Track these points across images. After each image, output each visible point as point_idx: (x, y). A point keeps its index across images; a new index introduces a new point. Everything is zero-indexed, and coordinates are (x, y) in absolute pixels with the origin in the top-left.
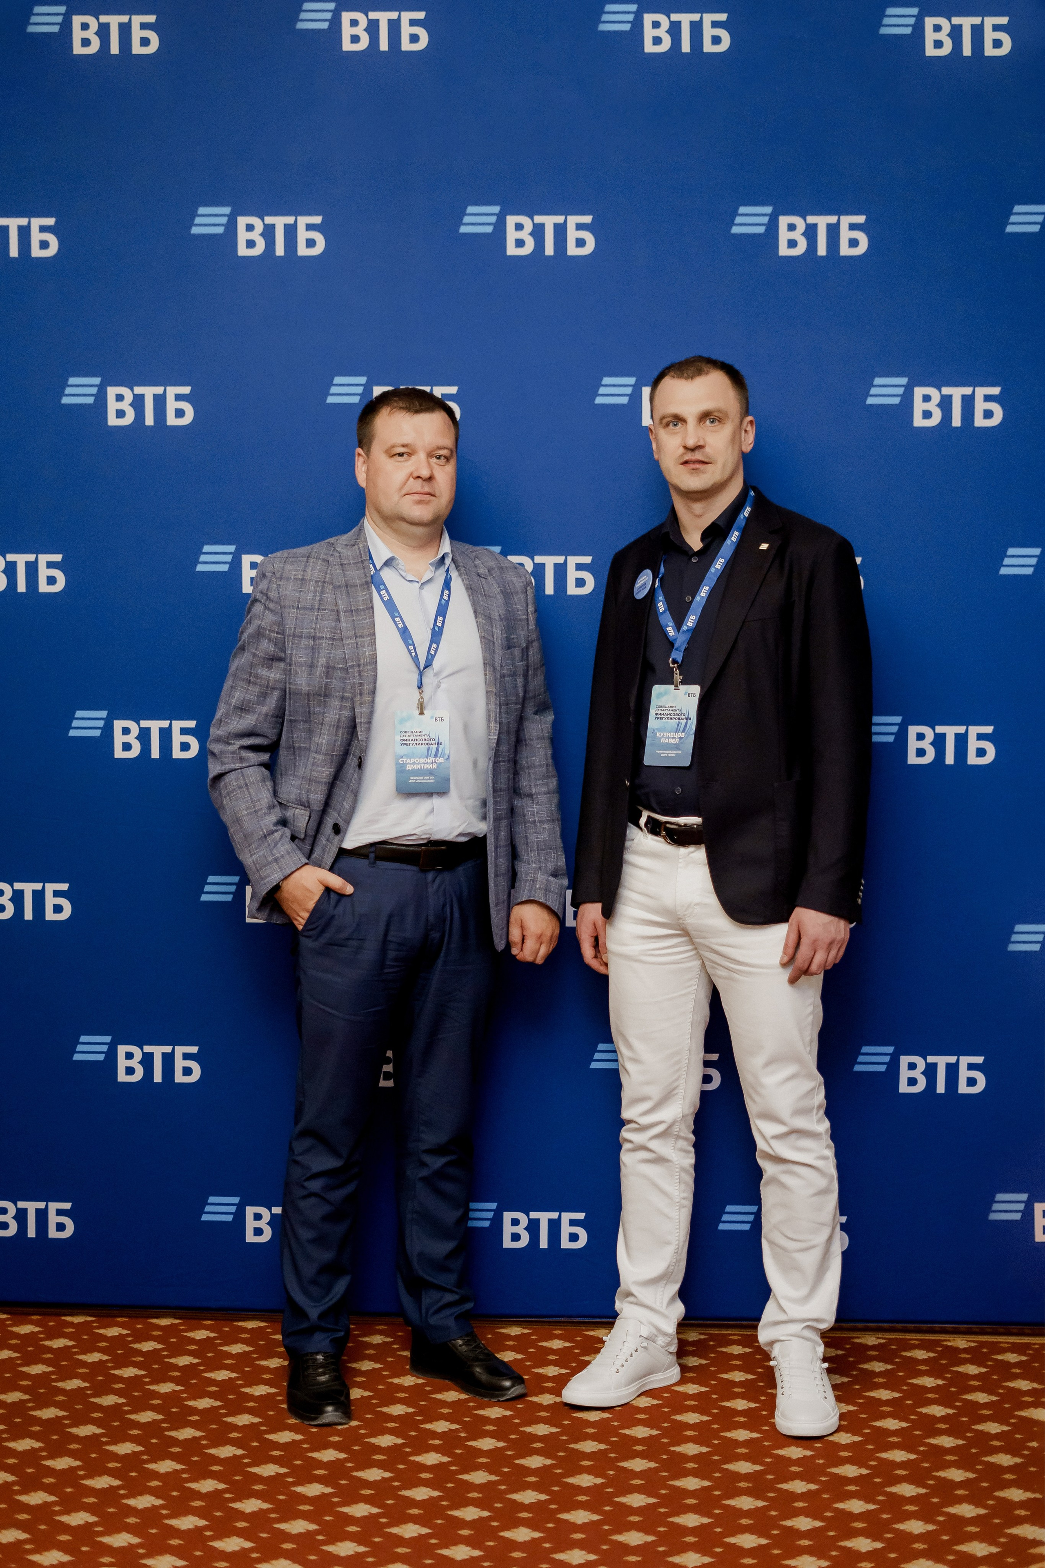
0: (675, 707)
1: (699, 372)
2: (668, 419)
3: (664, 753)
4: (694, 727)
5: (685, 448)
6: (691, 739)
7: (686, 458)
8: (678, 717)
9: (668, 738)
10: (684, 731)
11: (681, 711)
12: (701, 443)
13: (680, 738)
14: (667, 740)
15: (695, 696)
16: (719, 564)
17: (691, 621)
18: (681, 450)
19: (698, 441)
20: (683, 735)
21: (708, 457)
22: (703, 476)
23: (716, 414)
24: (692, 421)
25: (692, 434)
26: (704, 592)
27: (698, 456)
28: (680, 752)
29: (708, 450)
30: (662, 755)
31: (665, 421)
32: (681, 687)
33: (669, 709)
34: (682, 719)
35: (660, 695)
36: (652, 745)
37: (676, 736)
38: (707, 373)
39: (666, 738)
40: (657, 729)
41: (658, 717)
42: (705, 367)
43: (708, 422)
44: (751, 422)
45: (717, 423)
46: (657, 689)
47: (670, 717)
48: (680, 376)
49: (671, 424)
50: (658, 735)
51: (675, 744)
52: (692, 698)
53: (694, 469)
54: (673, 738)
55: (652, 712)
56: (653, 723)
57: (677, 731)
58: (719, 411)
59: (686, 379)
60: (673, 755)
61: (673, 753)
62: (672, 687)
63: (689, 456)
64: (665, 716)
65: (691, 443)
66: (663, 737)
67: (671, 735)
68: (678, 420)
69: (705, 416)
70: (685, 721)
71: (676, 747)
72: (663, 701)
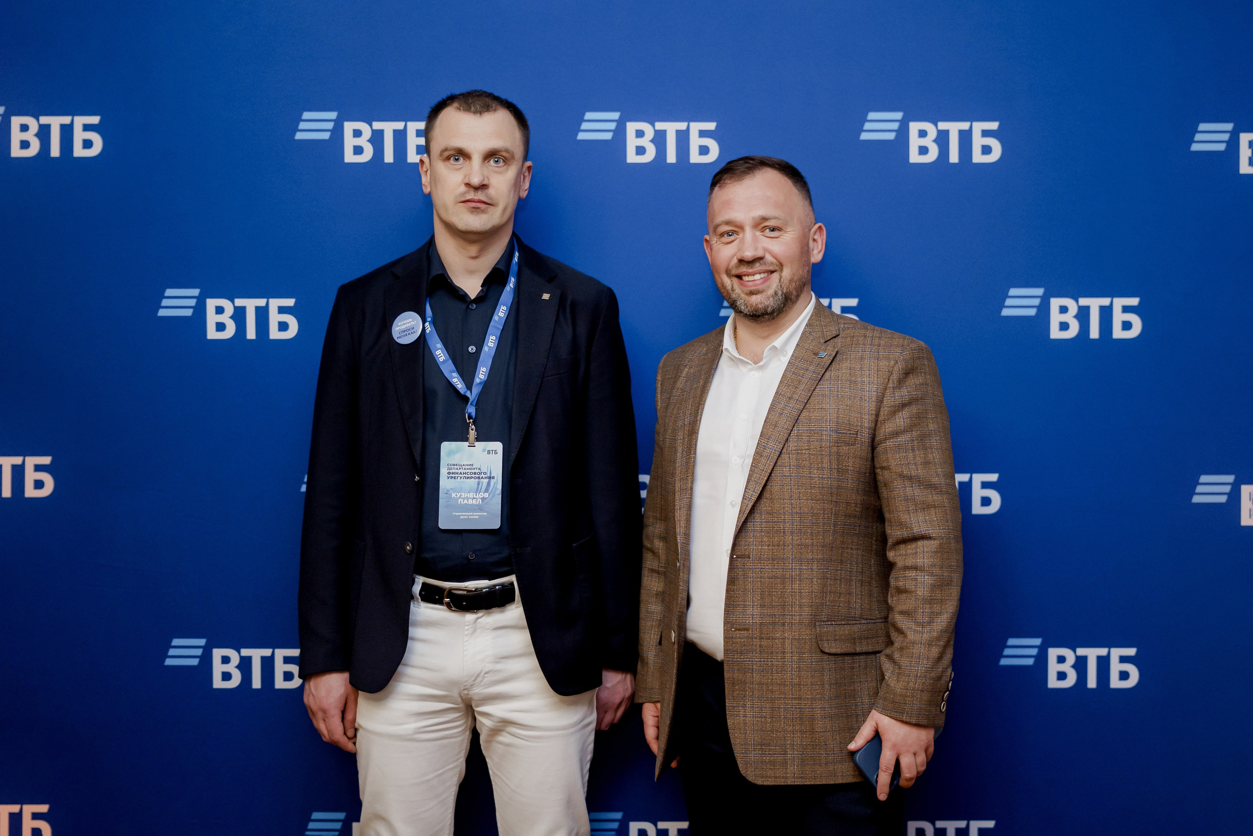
0: (472, 465)
1: (487, 108)
2: (451, 152)
3: (463, 515)
4: (500, 486)
5: (468, 185)
6: (498, 499)
7: (468, 197)
8: (477, 476)
9: (468, 499)
10: (486, 490)
11: (479, 469)
12: (485, 182)
13: (483, 499)
14: (466, 501)
15: (496, 453)
16: (502, 312)
17: (482, 373)
18: (463, 188)
19: (483, 180)
20: (486, 495)
21: (491, 198)
22: (484, 217)
23: (504, 154)
24: (476, 159)
25: (476, 171)
26: (491, 342)
27: (480, 196)
28: (486, 514)
29: (491, 191)
30: (461, 517)
31: (446, 154)
32: (477, 444)
33: (464, 467)
34: (482, 478)
35: (450, 453)
36: (447, 506)
37: (477, 497)
38: (495, 110)
39: (464, 499)
40: (451, 489)
41: (451, 476)
42: (494, 104)
43: (492, 162)
44: (529, 168)
45: (501, 163)
46: (446, 447)
47: (466, 475)
48: (468, 109)
49: (452, 158)
50: (453, 495)
51: (477, 505)
52: (492, 456)
53: (474, 208)
54: (474, 498)
55: (444, 471)
56: (445, 483)
57: (477, 491)
58: (507, 151)
59: (475, 112)
60: (476, 517)
61: (476, 515)
62: (467, 444)
63: (471, 195)
64: (461, 475)
65: (476, 181)
66: (460, 497)
67: (471, 495)
68: (461, 154)
69: (491, 155)
70: (487, 480)
71: (480, 508)
72: (456, 459)
